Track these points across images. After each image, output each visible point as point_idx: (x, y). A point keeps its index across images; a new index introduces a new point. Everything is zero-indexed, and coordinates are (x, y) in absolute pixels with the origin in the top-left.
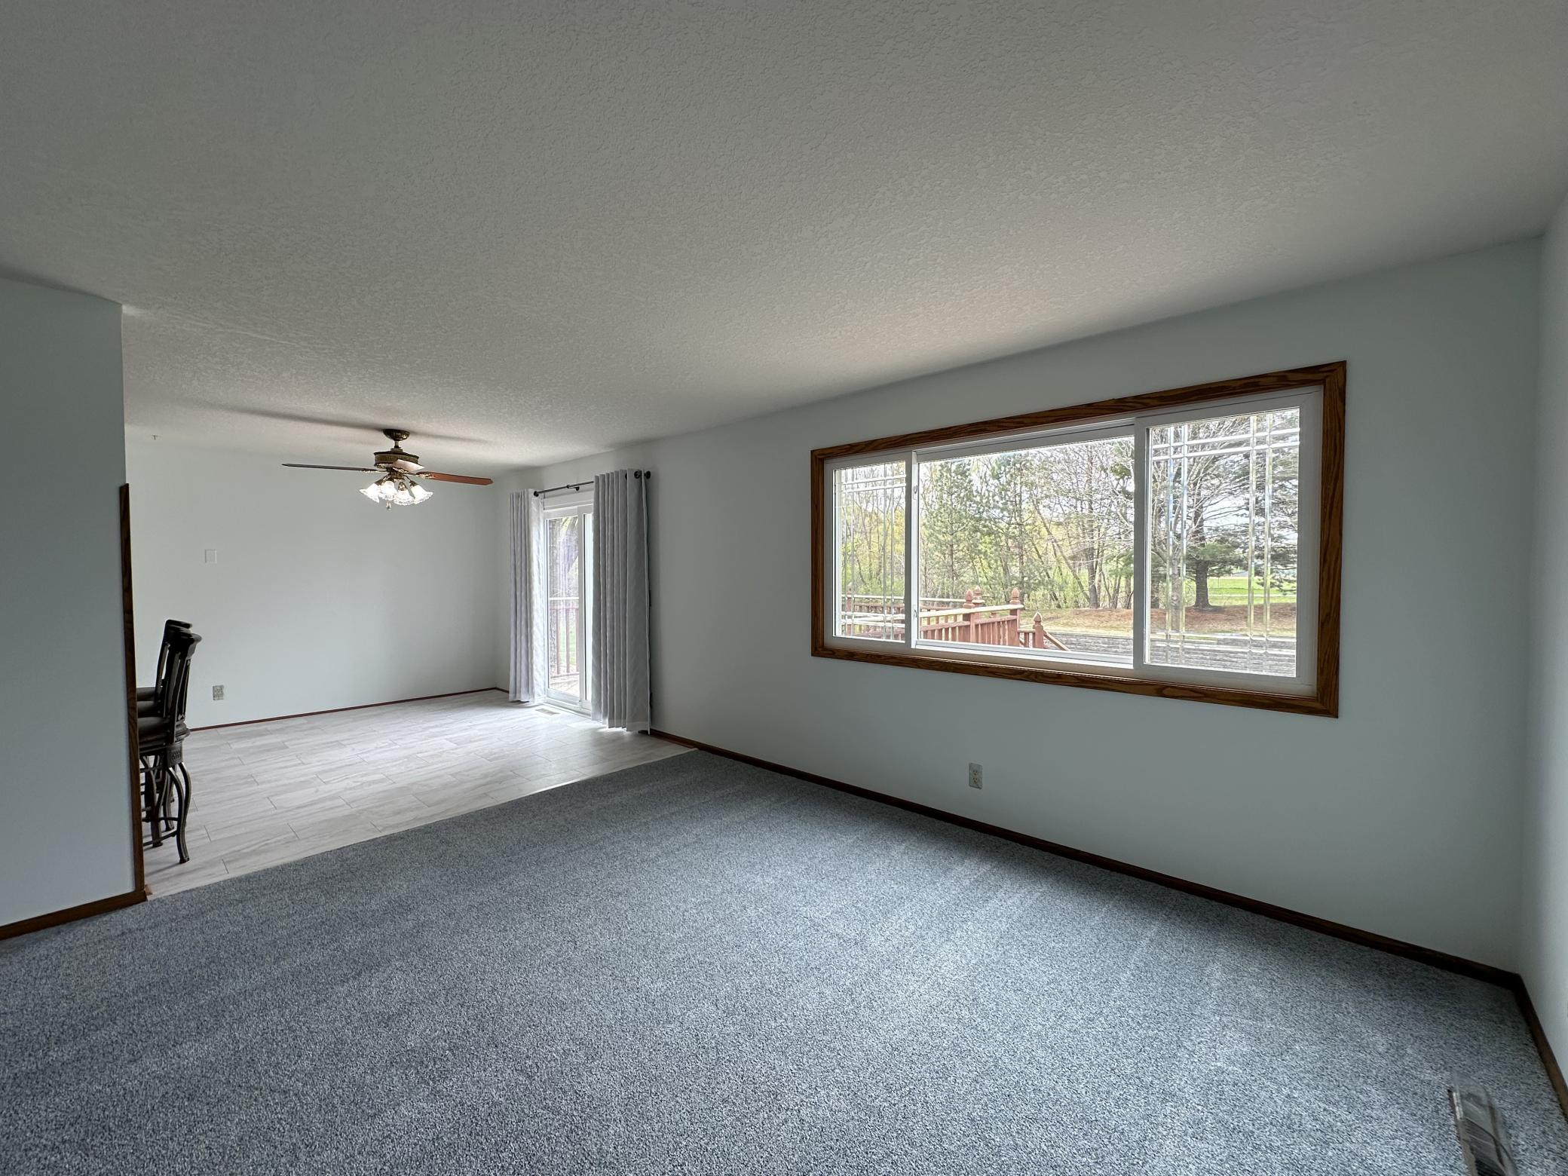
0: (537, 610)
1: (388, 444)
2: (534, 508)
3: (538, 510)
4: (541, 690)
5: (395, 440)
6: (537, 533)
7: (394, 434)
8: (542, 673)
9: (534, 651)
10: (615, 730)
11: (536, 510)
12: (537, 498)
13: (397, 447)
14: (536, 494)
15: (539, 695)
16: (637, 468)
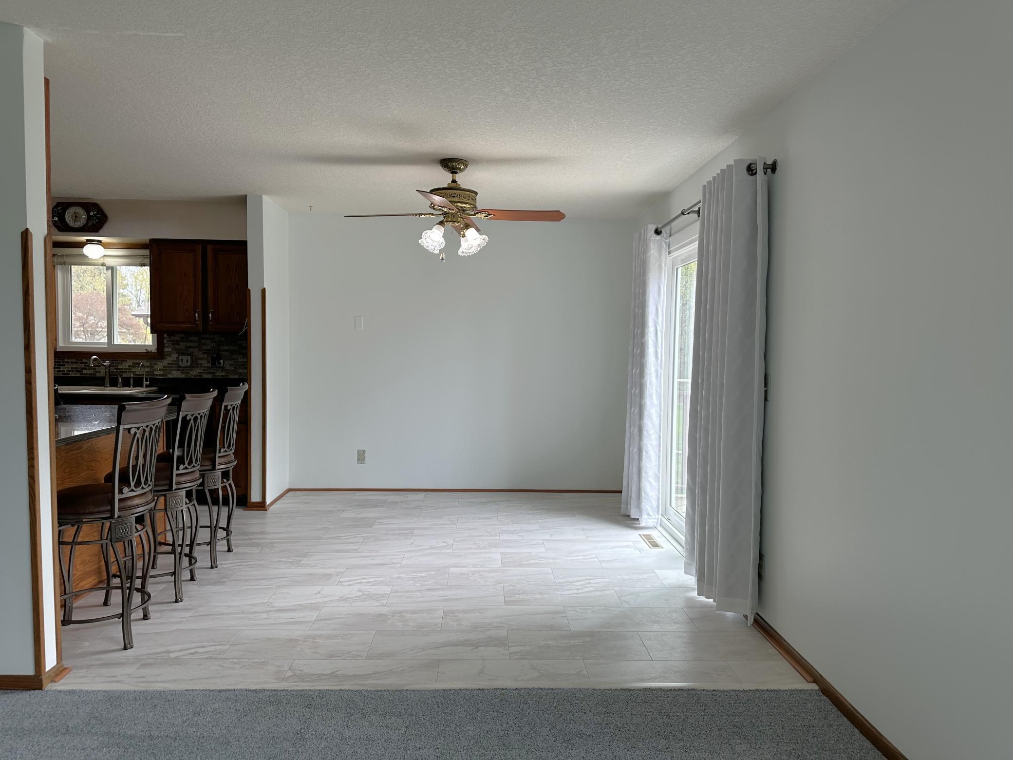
0: (651, 396)
1: (443, 178)
2: (653, 252)
3: (660, 255)
4: (652, 507)
5: (452, 173)
6: (657, 286)
7: (451, 164)
8: (654, 483)
9: (644, 453)
10: (702, 599)
11: (656, 254)
12: (658, 237)
13: (454, 181)
14: (658, 232)
15: (649, 515)
16: (749, 157)
